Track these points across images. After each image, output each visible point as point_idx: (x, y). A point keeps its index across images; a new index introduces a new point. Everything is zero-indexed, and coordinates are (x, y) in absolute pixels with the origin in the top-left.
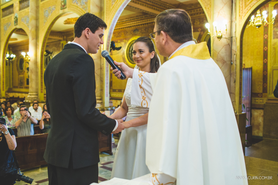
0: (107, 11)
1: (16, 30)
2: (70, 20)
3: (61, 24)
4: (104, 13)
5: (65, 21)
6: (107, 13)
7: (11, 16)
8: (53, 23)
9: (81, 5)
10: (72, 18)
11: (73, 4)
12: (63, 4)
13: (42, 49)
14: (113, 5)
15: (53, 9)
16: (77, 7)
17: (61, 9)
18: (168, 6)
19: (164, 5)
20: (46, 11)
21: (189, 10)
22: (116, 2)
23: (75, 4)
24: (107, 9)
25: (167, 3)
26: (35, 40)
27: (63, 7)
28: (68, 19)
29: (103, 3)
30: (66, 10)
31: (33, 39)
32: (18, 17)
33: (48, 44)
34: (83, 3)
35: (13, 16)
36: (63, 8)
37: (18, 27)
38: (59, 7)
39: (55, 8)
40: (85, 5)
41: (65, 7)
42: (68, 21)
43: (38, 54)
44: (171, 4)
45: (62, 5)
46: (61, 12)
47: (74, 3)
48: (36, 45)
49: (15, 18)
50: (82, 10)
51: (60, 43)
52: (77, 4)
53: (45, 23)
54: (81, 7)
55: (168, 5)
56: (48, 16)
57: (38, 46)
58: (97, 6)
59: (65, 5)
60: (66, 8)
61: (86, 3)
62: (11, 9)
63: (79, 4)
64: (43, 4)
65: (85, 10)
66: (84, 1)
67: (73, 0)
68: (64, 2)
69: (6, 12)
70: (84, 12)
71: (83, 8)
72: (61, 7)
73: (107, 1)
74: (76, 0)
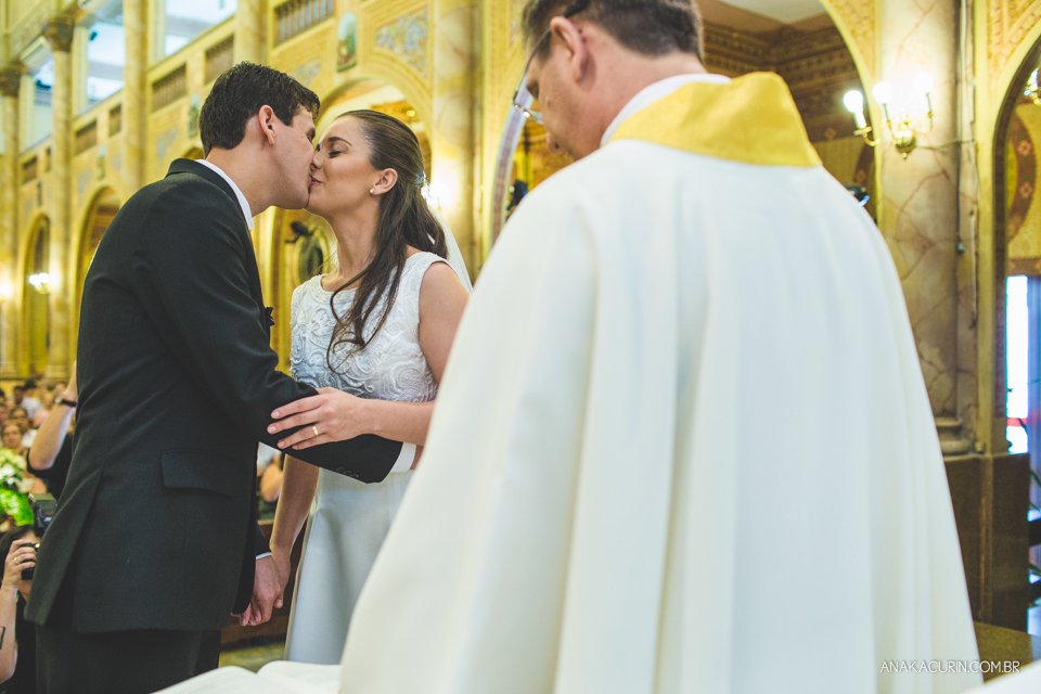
0: (493, 67)
1: (195, 152)
4: (482, 74)
6: (493, 76)
7: (180, 108)
9: (405, 51)
11: (376, 49)
12: (344, 51)
13: (279, 217)
14: (514, 46)
15: (312, 74)
16: (393, 59)
17: (340, 71)
18: (737, 40)
19: (721, 40)
21: (824, 52)
23: (386, 51)
24: (493, 59)
25: (732, 30)
27: (347, 61)
29: (481, 40)
30: (355, 74)
34: (412, 43)
35: (182, 105)
36: (343, 66)
38: (332, 62)
39: (318, 66)
40: (420, 52)
41: (351, 62)
44: (747, 33)
45: (341, 56)
46: (338, 80)
47: (382, 46)
50: (408, 71)
52: (391, 48)
54: (404, 59)
55: (735, 35)
58: (456, 50)
59: (351, 53)
60: (354, 65)
61: (422, 43)
62: (178, 83)
63: (398, 49)
64: (281, 55)
65: (420, 70)
66: (416, 37)
67: (378, 37)
68: (349, 43)
69: (165, 91)
70: (416, 78)
71: (413, 62)
72: (339, 64)
73: (493, 33)
74: (389, 35)
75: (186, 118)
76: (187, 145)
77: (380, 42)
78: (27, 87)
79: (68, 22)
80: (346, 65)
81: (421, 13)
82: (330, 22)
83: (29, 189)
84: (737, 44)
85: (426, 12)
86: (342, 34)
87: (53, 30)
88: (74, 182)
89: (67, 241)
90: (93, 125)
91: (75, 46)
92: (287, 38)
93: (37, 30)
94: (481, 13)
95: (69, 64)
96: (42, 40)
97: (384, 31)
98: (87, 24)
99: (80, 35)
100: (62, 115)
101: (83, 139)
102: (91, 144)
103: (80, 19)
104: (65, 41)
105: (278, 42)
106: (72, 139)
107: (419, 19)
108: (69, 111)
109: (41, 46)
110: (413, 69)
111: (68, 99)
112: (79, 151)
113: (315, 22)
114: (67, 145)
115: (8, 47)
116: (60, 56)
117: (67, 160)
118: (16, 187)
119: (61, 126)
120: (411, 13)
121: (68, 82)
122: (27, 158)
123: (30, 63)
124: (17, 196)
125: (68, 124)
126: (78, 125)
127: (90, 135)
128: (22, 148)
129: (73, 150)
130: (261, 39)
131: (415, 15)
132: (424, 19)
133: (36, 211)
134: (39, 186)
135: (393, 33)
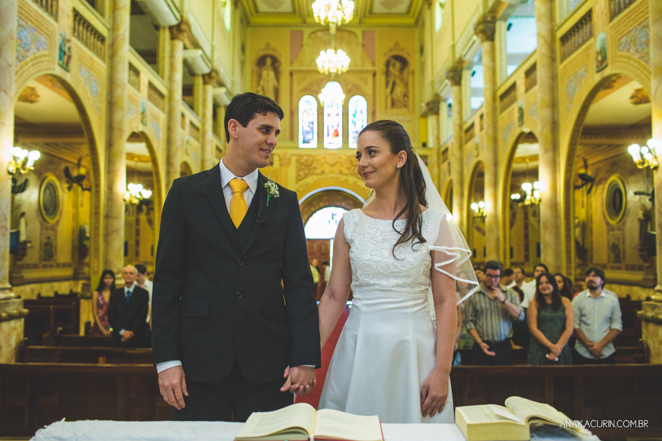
1: (523, 136)
7: (513, 109)
8: (585, 107)
9: (637, 51)
11: (619, 53)
12: (600, 58)
15: (583, 76)
16: (629, 58)
17: (598, 72)
20: (571, 81)
23: (625, 53)
27: (602, 64)
30: (608, 71)
32: (524, 107)
34: (642, 44)
35: (515, 108)
36: (600, 68)
37: (526, 130)
38: (593, 67)
39: (586, 71)
40: (646, 50)
41: (605, 64)
45: (598, 62)
46: (598, 77)
47: (622, 50)
49: (518, 112)
50: (639, 64)
52: (628, 51)
53: (569, 110)
54: (636, 57)
56: (574, 93)
59: (604, 58)
60: (606, 66)
62: (512, 94)
63: (632, 51)
64: (565, 67)
65: (647, 62)
66: (643, 40)
67: (620, 45)
68: (603, 53)
69: (506, 100)
70: (645, 68)
71: (642, 58)
72: (598, 67)
74: (627, 41)
75: (516, 115)
76: (517, 132)
77: (621, 48)
78: (443, 108)
79: (459, 68)
80: (602, 67)
81: (645, 23)
82: (592, 40)
83: (444, 166)
86: (598, 47)
87: (451, 74)
88: (465, 160)
89: (462, 195)
90: (472, 126)
91: (463, 82)
92: (568, 55)
93: (444, 76)
95: (460, 92)
96: (447, 81)
97: (623, 40)
98: (469, 68)
99: (466, 74)
100: (457, 122)
101: (469, 134)
102: (472, 136)
103: (465, 65)
104: (457, 79)
105: (563, 60)
106: (463, 134)
107: (644, 27)
108: (461, 119)
109: (446, 85)
110: (643, 63)
111: (460, 112)
112: (467, 141)
113: (584, 42)
114: (461, 139)
115: (433, 87)
116: (455, 89)
117: (461, 148)
118: (439, 165)
119: (457, 128)
120: (640, 24)
121: (460, 103)
122: (443, 149)
123: (443, 95)
124: (439, 171)
125: (461, 127)
126: (466, 126)
127: (471, 131)
128: (442, 143)
129: (464, 141)
130: (553, 59)
131: (642, 25)
132: (646, 27)
133: (448, 179)
134: (449, 164)
135: (629, 40)
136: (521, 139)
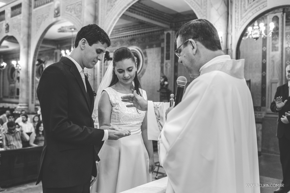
0: (101, 20)
2: (64, 29)
3: (54, 32)
4: (98, 21)
5: (59, 29)
6: (101, 22)
7: (3, 23)
8: (46, 31)
9: (75, 13)
10: (66, 27)
11: (66, 12)
12: (56, 12)
13: (34, 58)
14: (108, 14)
15: (46, 17)
16: (71, 15)
17: (55, 17)
19: (161, 15)
20: (39, 18)
22: (111, 11)
23: (69, 12)
24: (101, 17)
26: (26, 49)
27: (57, 15)
28: (62, 27)
29: (98, 12)
30: (59, 18)
31: (24, 47)
32: (9, 24)
33: (41, 53)
34: (77, 11)
35: (4, 23)
36: (56, 16)
37: (9, 34)
38: (52, 14)
39: (48, 15)
40: (80, 14)
41: (58, 15)
42: (62, 29)
43: (29, 63)
44: (168, 14)
45: (55, 13)
46: (54, 20)
48: (28, 54)
49: (6, 26)
50: (76, 19)
51: (53, 52)
52: (71, 12)
53: (37, 30)
54: (75, 15)
55: (165, 14)
56: (40, 24)
57: (29, 55)
58: (91, 15)
59: (58, 12)
60: (59, 16)
61: (80, 11)
62: (2, 15)
63: (73, 12)
64: (36, 11)
65: (80, 19)
66: (78, 9)
67: (67, 9)
68: (58, 9)
70: (78, 21)
71: (78, 17)
72: (55, 15)
73: (102, 10)
74: (70, 8)
75: (4, 27)
76: (5, 35)
77: (68, 10)
80: (57, 16)
81: (80, 3)
82: (52, 3)
84: (165, 17)
85: (82, 3)
86: (56, 6)
92: (38, 6)
94: (98, 5)
97: (69, 7)
105: (35, 7)
107: (79, 4)
110: (78, 19)
120: (77, 3)
130: (30, 6)
131: (78, 3)
132: (81, 5)
135: (71, 8)
136: (6, 39)
